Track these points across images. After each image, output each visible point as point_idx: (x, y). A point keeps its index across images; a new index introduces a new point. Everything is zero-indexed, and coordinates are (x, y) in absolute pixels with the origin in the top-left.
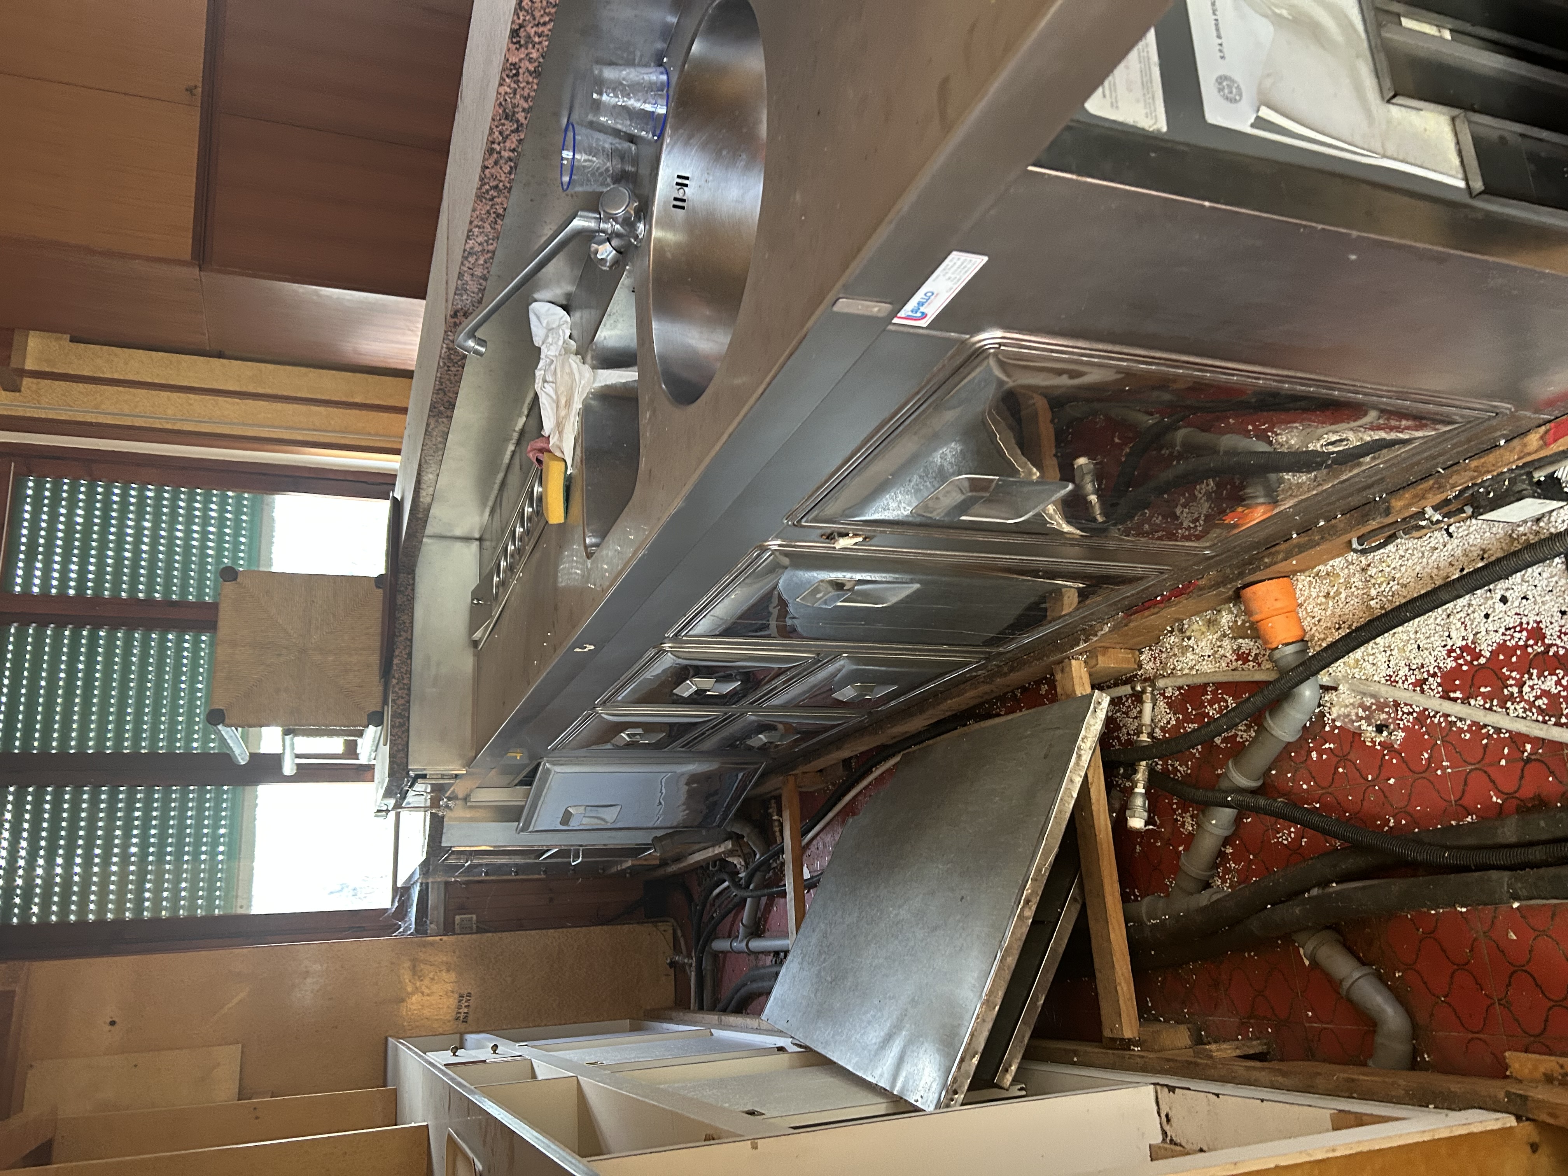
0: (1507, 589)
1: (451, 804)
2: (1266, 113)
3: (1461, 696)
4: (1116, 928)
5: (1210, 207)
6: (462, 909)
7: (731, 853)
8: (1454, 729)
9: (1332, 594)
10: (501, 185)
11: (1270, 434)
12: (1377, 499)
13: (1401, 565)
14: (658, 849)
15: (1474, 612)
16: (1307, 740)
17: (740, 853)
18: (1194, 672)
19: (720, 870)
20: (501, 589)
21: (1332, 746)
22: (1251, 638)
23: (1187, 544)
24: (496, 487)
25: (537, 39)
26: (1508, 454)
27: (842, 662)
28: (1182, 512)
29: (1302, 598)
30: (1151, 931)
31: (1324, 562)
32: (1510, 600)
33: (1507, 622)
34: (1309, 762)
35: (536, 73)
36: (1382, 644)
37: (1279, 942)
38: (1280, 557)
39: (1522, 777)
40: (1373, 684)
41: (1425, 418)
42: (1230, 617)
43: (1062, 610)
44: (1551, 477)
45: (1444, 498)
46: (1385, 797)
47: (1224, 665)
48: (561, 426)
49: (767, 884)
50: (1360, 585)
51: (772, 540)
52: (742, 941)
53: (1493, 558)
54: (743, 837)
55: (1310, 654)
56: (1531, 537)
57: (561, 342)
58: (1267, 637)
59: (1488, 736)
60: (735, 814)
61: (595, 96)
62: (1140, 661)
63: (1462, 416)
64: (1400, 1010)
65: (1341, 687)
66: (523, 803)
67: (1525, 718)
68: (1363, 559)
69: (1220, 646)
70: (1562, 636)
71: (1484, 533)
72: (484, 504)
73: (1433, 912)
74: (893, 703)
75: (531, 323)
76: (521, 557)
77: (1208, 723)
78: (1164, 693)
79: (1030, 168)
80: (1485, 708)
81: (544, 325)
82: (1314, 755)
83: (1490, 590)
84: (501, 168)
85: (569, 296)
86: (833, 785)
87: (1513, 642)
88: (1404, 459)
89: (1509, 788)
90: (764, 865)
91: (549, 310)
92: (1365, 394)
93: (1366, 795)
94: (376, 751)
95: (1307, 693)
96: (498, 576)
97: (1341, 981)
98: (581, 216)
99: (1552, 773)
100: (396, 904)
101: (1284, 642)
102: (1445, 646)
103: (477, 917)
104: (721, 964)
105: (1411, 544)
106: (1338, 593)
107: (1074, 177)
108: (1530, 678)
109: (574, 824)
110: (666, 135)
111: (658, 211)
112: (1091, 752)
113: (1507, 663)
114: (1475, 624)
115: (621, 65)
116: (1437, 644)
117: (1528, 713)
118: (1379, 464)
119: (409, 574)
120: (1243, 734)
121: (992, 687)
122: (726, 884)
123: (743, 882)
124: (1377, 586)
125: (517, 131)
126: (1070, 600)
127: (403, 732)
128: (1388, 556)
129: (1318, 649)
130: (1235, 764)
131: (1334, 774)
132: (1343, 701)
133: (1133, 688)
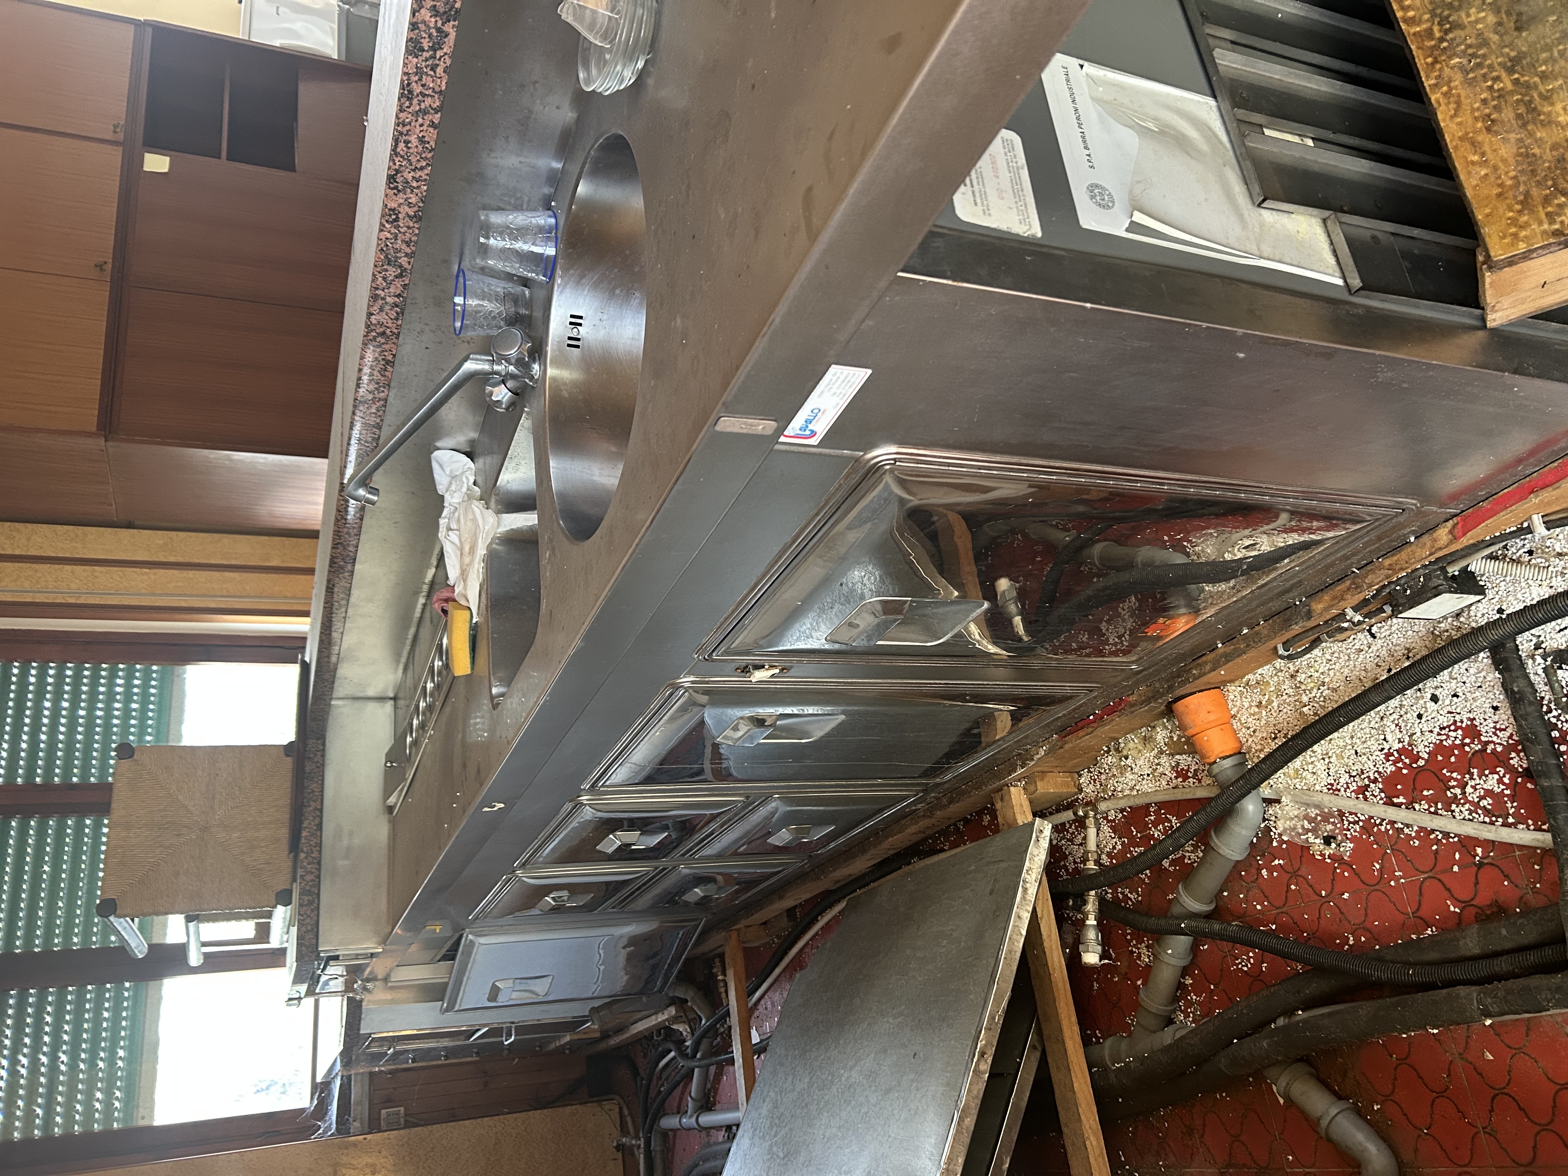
0: (1436, 687)
1: (369, 985)
2: (1138, 217)
3: (1404, 801)
4: (1080, 1076)
5: (1092, 308)
6: (389, 1102)
7: (676, 1019)
8: (1402, 836)
9: (1264, 703)
10: (388, 331)
11: (1185, 543)
12: (1298, 603)
13: (1329, 670)
14: (595, 1020)
15: (1406, 713)
16: (1255, 857)
17: (684, 1019)
18: (1135, 793)
19: (665, 1039)
20: (414, 750)
21: (1281, 862)
22: (1189, 753)
23: (1115, 659)
24: (409, 642)
25: (415, 184)
26: (1419, 550)
27: (774, 804)
28: (1107, 630)
29: (1235, 709)
30: (1116, 1076)
31: (1252, 671)
32: (1441, 698)
33: (1441, 721)
34: (1261, 880)
35: (416, 218)
36: (1319, 751)
37: (1251, 1079)
38: (1208, 667)
39: (1477, 883)
40: (1315, 794)
41: (1334, 518)
42: (1165, 733)
43: (996, 734)
44: (1464, 571)
45: (1362, 598)
46: (1342, 913)
47: (1164, 783)
48: (466, 573)
49: (715, 1051)
50: (1290, 691)
51: (684, 677)
52: (691, 1116)
53: (1418, 657)
54: (687, 1001)
55: (1249, 767)
56: (1454, 633)
57: (464, 490)
58: (1204, 751)
59: (1438, 842)
60: (677, 976)
61: (482, 240)
62: (1080, 784)
63: (1370, 515)
64: (1383, 1146)
65: (1283, 799)
66: (446, 980)
67: (1471, 820)
68: (1290, 665)
69: (1158, 764)
70: (1498, 732)
71: (1406, 632)
72: (398, 662)
73: (1404, 1036)
74: (832, 845)
75: (434, 471)
76: (431, 714)
77: (1154, 846)
78: (1107, 816)
79: (900, 274)
80: (1430, 812)
81: (448, 473)
82: (1264, 872)
83: (1420, 690)
84: (387, 314)
85: (472, 443)
86: (778, 937)
87: (1450, 742)
88: (1319, 560)
89: (1465, 896)
90: (712, 1029)
91: (452, 456)
92: (1272, 496)
93: (1322, 913)
94: (288, 933)
95: (1251, 807)
96: (411, 736)
97: (1319, 1119)
98: (472, 359)
99: (1507, 877)
100: (316, 1102)
101: (1221, 755)
102: (1383, 749)
103: (405, 1111)
104: (671, 1142)
105: (1336, 648)
106: (1269, 702)
107: (950, 282)
108: (1471, 778)
109: (502, 1000)
110: (557, 276)
111: (553, 350)
112: (1037, 884)
113: (1447, 764)
114: (1409, 725)
115: (509, 210)
116: (1375, 748)
117: (1474, 815)
118: (1294, 567)
119: (318, 739)
120: (1191, 854)
121: (933, 820)
122: (672, 1054)
123: (689, 1050)
124: (1308, 692)
125: (400, 276)
126: (1003, 723)
127: (312, 911)
128: (1315, 661)
129: (1256, 760)
130: (1185, 887)
131: (1287, 892)
132: (1287, 813)
133: (1075, 814)
